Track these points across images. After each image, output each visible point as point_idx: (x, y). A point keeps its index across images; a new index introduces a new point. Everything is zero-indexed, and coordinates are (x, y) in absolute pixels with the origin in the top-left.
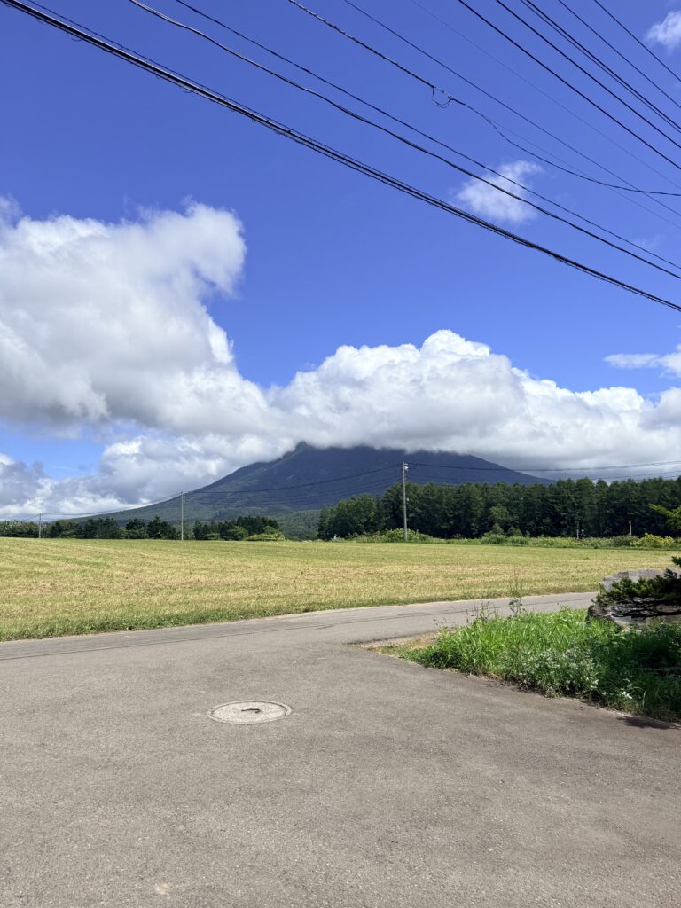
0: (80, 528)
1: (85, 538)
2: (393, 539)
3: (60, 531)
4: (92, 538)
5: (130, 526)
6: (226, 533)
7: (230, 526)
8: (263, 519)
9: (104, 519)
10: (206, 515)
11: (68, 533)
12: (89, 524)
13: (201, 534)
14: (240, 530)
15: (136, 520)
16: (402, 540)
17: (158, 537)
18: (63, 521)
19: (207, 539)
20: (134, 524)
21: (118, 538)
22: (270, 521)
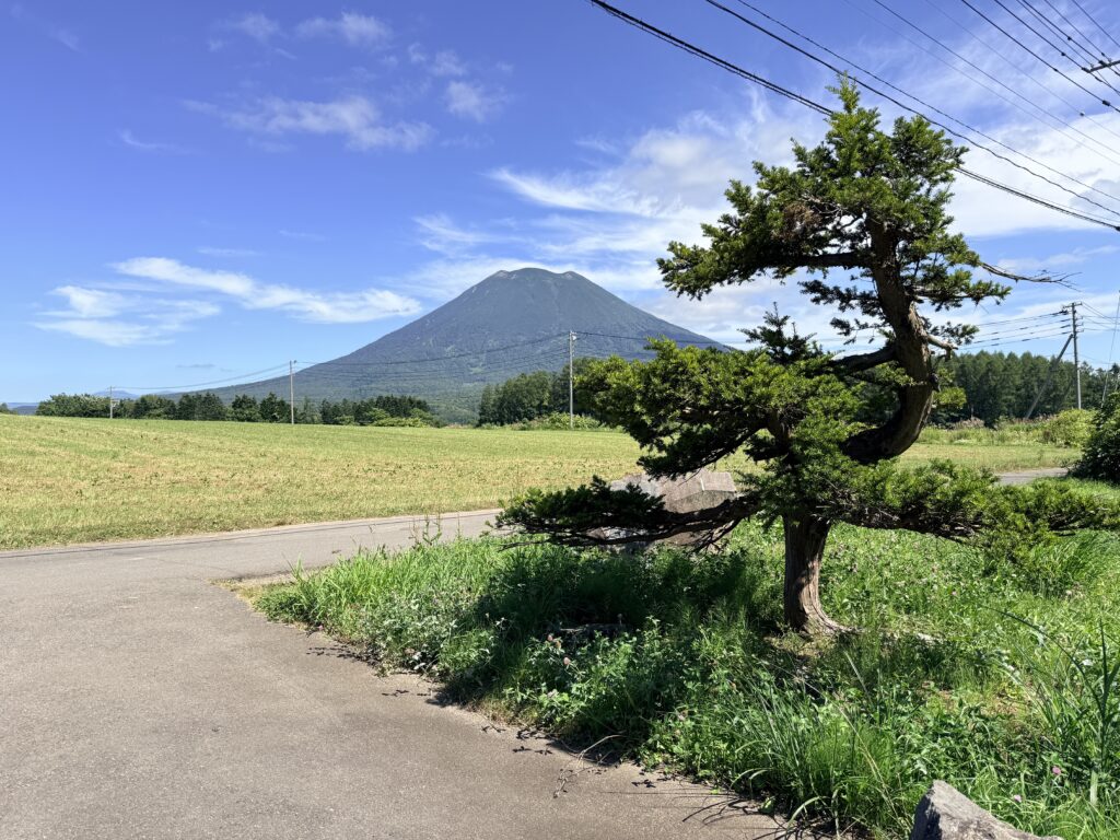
0: (173, 406)
1: (179, 418)
2: (555, 425)
3: (147, 408)
4: (187, 418)
5: (239, 404)
6: (361, 415)
7: (367, 407)
8: (410, 400)
9: (204, 395)
10: (339, 394)
11: (158, 412)
12: (185, 401)
13: (330, 416)
14: (379, 411)
15: (244, 397)
16: (565, 427)
17: (274, 419)
18: (149, 396)
19: (336, 423)
20: (243, 401)
21: (223, 420)
22: (419, 403)
